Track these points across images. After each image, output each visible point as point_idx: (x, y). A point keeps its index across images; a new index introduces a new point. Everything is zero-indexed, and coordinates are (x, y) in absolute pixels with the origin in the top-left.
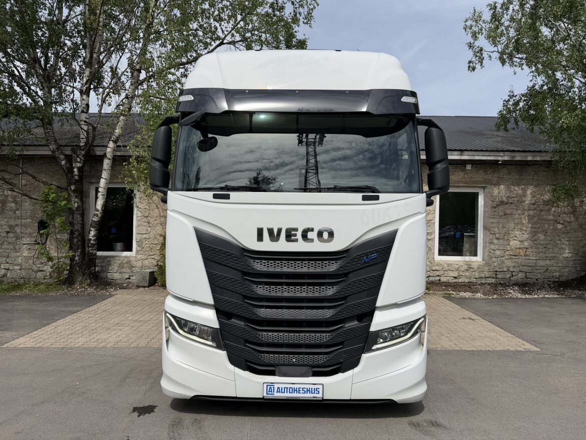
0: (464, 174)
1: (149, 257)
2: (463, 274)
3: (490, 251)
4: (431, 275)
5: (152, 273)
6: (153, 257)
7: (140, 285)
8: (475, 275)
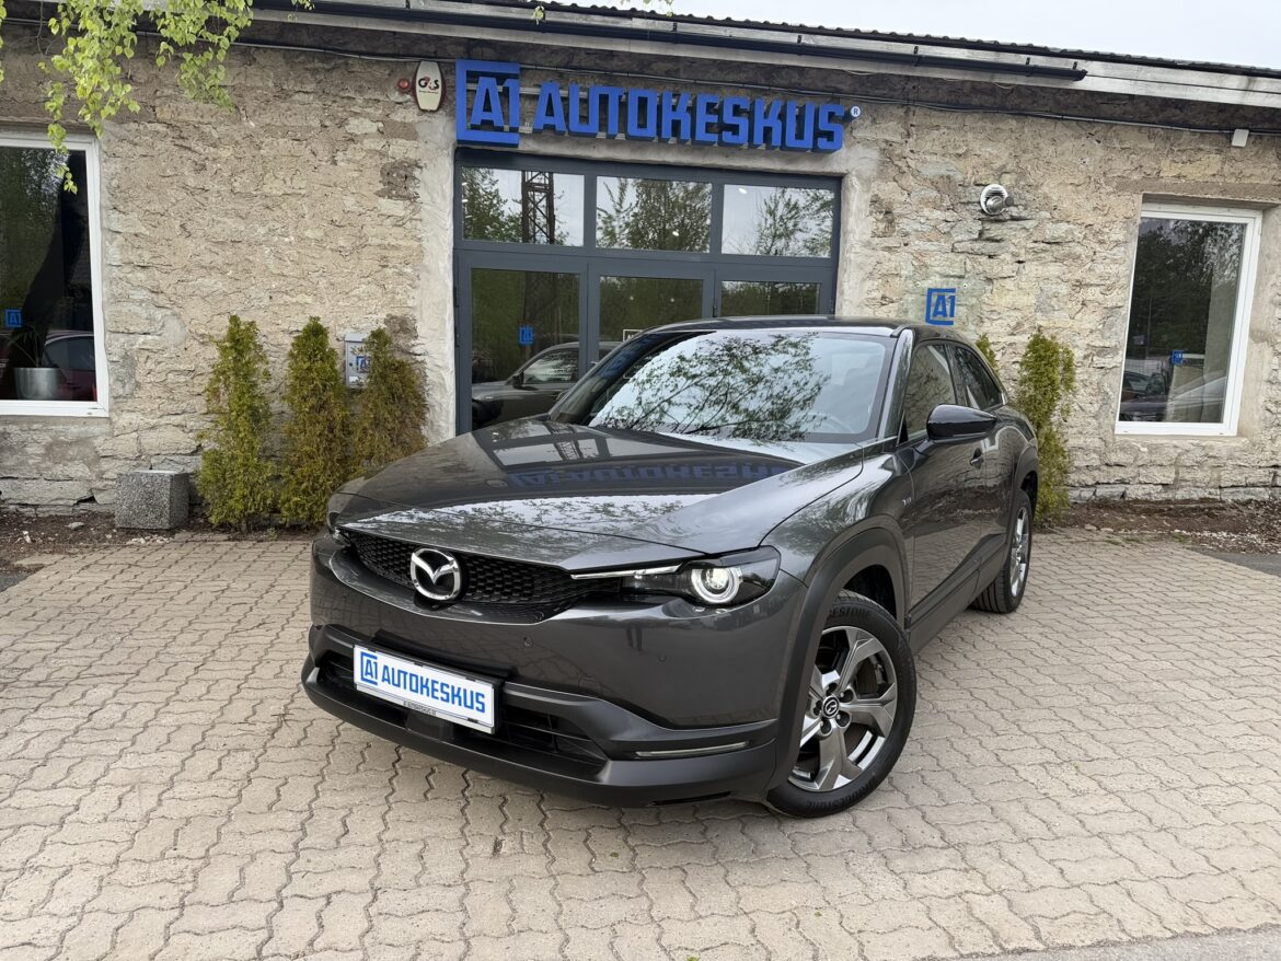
0: (1224, 163)
1: (164, 421)
2: (1188, 477)
3: (1269, 405)
4: (1102, 480)
5: (182, 480)
6: (178, 419)
7: (134, 524)
8: (1219, 479)
